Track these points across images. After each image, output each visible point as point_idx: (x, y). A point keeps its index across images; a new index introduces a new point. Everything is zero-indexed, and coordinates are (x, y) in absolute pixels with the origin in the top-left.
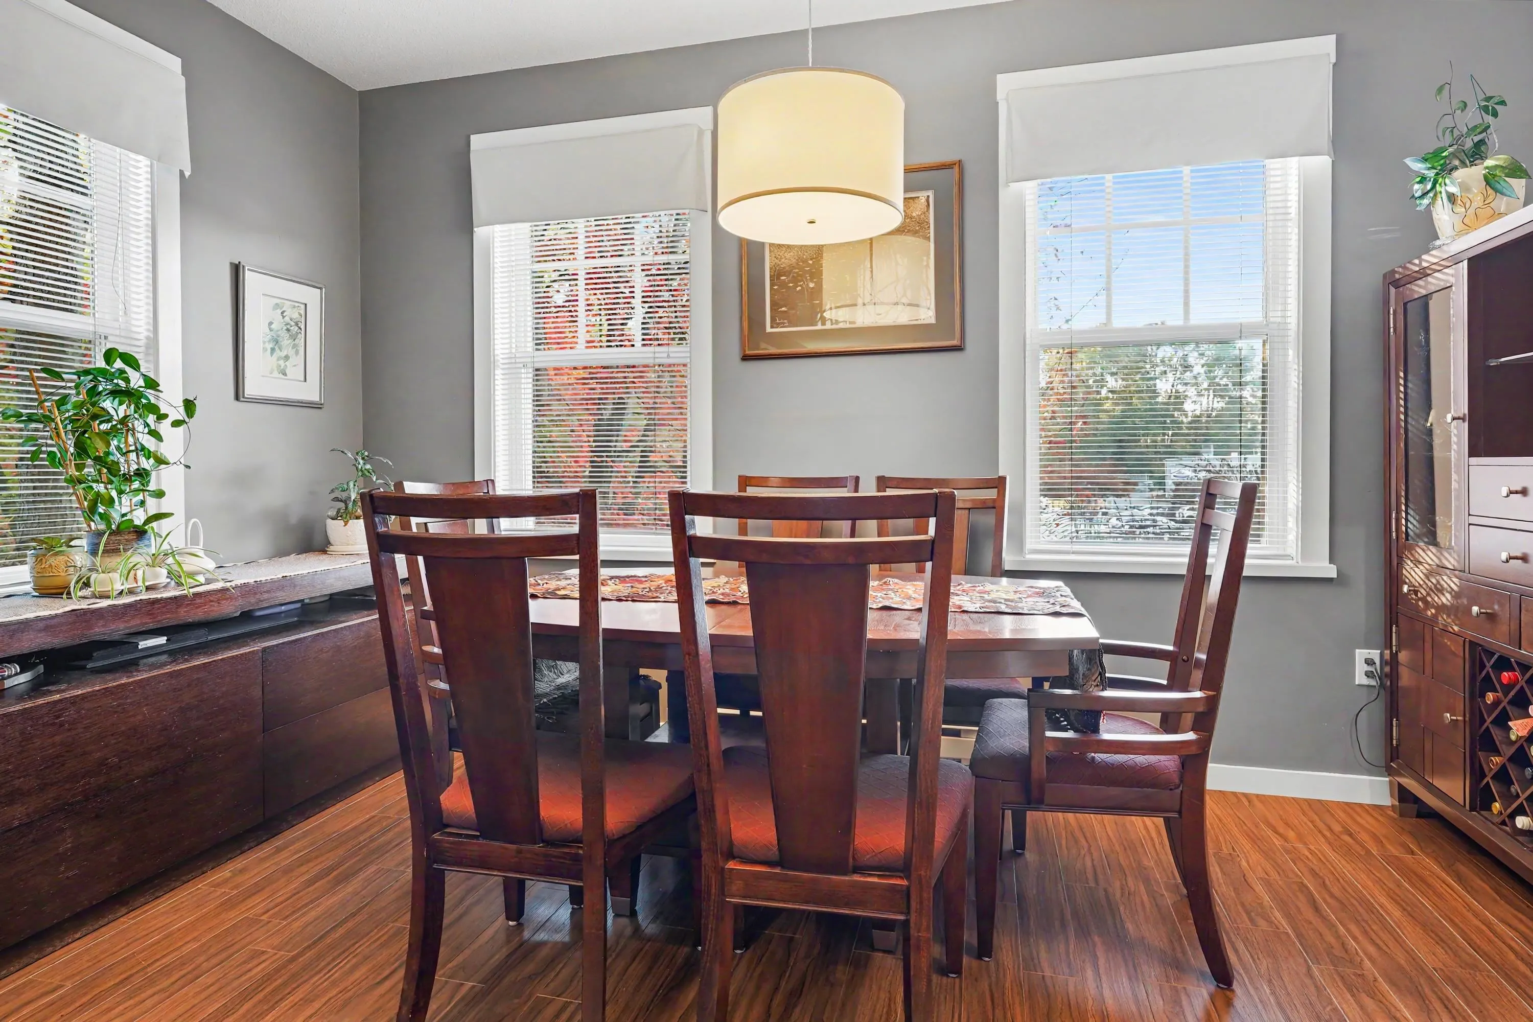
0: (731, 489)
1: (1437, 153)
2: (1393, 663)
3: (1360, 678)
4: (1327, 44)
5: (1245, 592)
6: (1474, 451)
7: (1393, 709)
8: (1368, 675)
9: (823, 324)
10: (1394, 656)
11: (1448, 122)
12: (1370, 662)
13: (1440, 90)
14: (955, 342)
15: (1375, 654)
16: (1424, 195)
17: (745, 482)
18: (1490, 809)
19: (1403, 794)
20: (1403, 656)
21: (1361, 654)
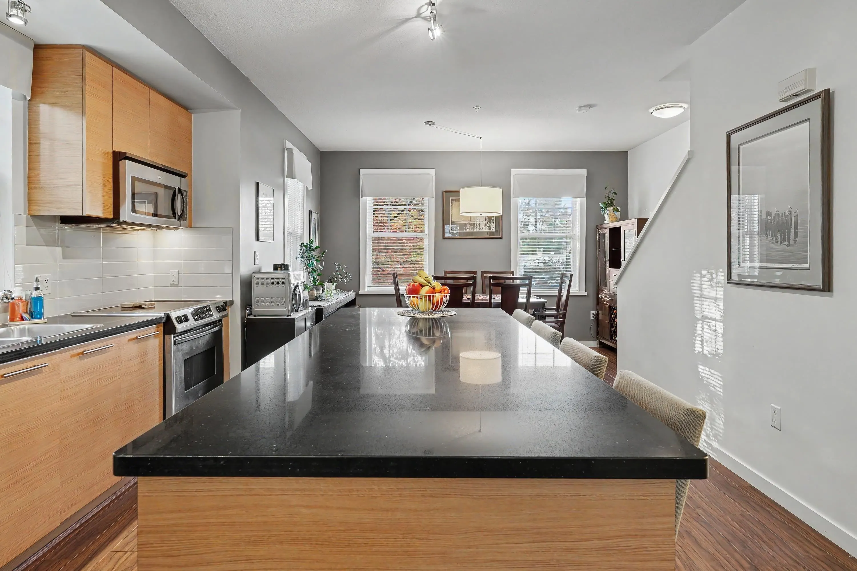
0: (442, 275)
1: (605, 203)
2: (598, 314)
3: (592, 318)
4: (584, 172)
5: (570, 299)
6: (610, 267)
7: (598, 324)
8: (593, 317)
9: (466, 230)
10: (598, 312)
11: (607, 195)
12: (593, 314)
13: (606, 188)
14: (500, 237)
15: (594, 312)
16: (603, 211)
17: (446, 272)
18: (612, 339)
19: (600, 343)
20: (600, 312)
21: (592, 313)
